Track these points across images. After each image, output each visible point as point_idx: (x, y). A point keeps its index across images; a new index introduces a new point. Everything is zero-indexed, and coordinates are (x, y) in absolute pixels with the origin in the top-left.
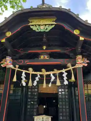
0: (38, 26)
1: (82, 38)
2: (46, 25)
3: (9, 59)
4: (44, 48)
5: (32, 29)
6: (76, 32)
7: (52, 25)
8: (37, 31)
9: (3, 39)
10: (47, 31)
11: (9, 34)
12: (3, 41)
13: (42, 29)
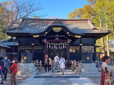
4: (57, 35)
8: (55, 32)
10: (59, 32)
11: (46, 33)
12: (45, 35)
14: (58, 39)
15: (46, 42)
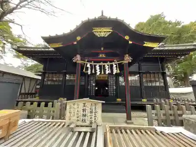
0: (99, 33)
1: (130, 42)
2: (105, 32)
3: (78, 56)
4: (102, 49)
5: (95, 35)
6: (127, 38)
7: (109, 32)
8: (98, 36)
9: (75, 42)
10: (106, 36)
11: (79, 38)
12: (75, 43)
13: (103, 34)
14: (104, 56)
15: (80, 62)
